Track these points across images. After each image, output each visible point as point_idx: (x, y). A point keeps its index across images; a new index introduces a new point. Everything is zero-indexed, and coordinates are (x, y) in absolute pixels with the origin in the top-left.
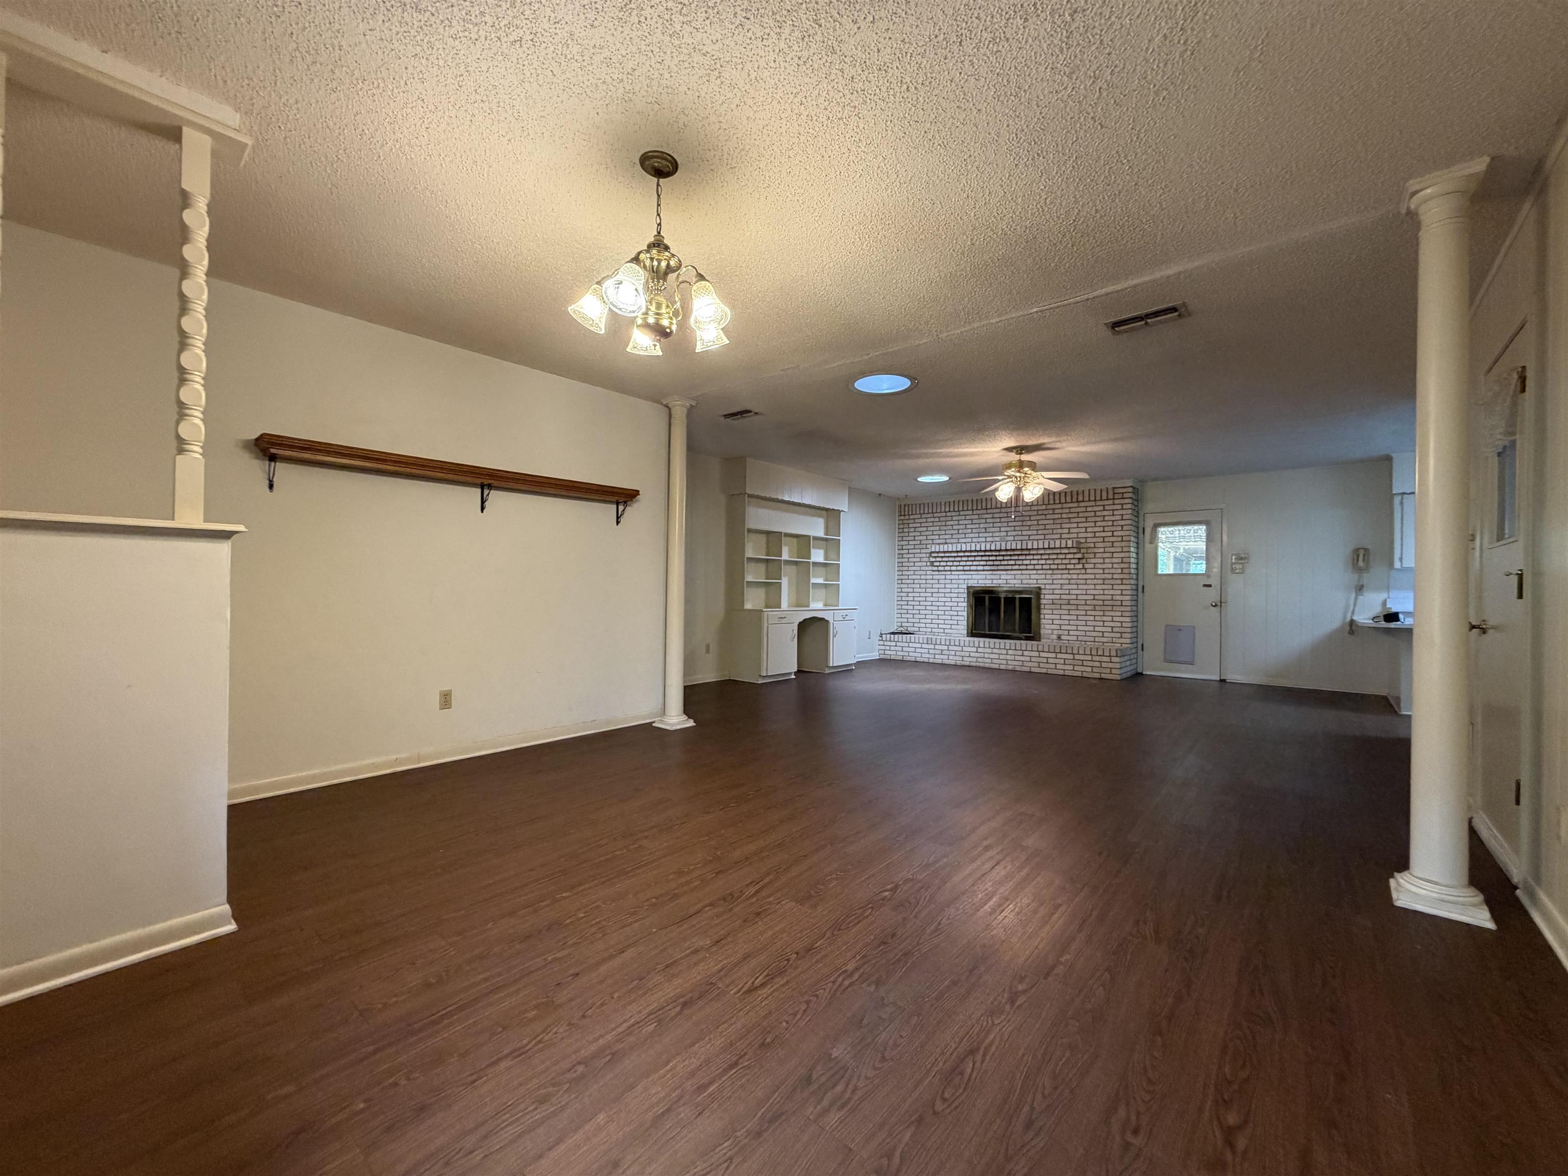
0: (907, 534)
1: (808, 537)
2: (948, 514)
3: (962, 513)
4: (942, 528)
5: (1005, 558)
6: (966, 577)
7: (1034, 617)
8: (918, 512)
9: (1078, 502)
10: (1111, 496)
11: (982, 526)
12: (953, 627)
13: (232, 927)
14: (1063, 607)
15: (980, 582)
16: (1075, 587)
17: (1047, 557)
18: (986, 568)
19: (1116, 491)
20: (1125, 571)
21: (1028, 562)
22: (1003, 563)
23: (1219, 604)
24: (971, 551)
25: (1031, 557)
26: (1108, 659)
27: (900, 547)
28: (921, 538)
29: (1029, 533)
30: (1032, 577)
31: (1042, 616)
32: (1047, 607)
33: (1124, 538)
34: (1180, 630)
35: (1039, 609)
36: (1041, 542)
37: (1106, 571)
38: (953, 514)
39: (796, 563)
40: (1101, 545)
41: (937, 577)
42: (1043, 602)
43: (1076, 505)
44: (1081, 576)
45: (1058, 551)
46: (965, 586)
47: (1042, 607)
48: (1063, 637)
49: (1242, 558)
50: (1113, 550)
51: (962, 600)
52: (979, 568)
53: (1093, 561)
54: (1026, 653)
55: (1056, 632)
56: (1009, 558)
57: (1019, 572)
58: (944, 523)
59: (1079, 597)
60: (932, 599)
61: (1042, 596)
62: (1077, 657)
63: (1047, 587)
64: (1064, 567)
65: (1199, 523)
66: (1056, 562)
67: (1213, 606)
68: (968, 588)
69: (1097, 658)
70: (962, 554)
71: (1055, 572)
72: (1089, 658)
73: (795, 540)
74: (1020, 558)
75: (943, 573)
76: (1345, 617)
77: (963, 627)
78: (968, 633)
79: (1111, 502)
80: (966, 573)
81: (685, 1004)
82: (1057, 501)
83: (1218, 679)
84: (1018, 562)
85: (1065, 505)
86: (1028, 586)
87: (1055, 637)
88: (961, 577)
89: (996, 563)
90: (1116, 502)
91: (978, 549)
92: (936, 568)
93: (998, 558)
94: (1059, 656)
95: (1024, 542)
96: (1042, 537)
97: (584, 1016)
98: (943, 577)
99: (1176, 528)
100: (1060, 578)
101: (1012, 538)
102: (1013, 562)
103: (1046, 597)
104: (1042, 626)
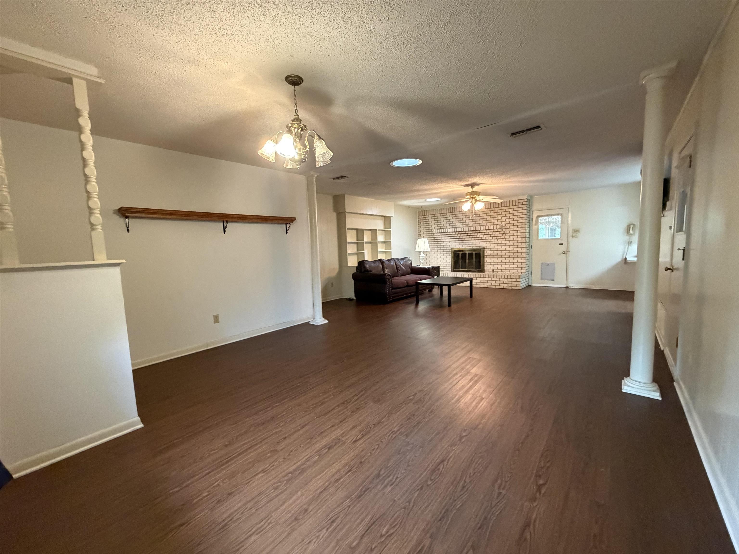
0: (422, 225)
1: (376, 230)
2: (441, 215)
3: (448, 214)
4: (439, 221)
5: (468, 235)
6: (450, 244)
7: (481, 262)
8: (427, 214)
9: (501, 207)
10: (517, 204)
11: (457, 220)
12: (445, 267)
13: (141, 425)
14: (495, 257)
15: (457, 246)
16: (500, 247)
17: (487, 233)
18: (459, 239)
19: (520, 201)
20: (523, 239)
21: (479, 236)
22: (467, 237)
23: (566, 252)
24: (452, 232)
25: (480, 234)
26: (515, 280)
27: (420, 231)
28: (429, 226)
29: (479, 222)
30: (481, 243)
31: (485, 261)
32: (487, 257)
33: (523, 224)
34: (548, 265)
35: (484, 258)
36: (484, 227)
37: (515, 239)
38: (444, 214)
39: (371, 243)
40: (512, 227)
41: (437, 245)
42: (485, 254)
43: (501, 208)
44: (503, 242)
45: (492, 231)
46: (450, 248)
47: (485, 257)
48: (495, 270)
49: (576, 231)
50: (517, 229)
51: (449, 255)
52: (456, 240)
53: (509, 235)
54: (478, 279)
55: (492, 268)
56: (470, 234)
57: (475, 241)
58: (439, 219)
59: (502, 252)
60: (435, 255)
61: (485, 252)
62: (501, 279)
63: (488, 247)
64: (495, 238)
65: (558, 215)
66: (492, 236)
67: (563, 253)
68: (451, 249)
69: (510, 280)
70: (448, 234)
71: (491, 240)
72: (506, 280)
73: (370, 231)
74: (475, 234)
75: (440, 242)
76: (623, 257)
77: (449, 267)
78: (451, 270)
79: (517, 206)
80: (450, 242)
81: (329, 448)
82: (492, 207)
83: (565, 286)
84: (474, 236)
85: (496, 209)
86: (479, 247)
87: (491, 270)
88: (448, 244)
89: (464, 237)
90: (520, 206)
91: (456, 231)
92: (436, 241)
93: (465, 235)
94: (493, 279)
95: (477, 227)
96: (485, 224)
97: (289, 455)
98: (440, 244)
99: (547, 217)
100: (493, 243)
101: (471, 225)
102: (472, 237)
103: (488, 252)
104: (485, 266)
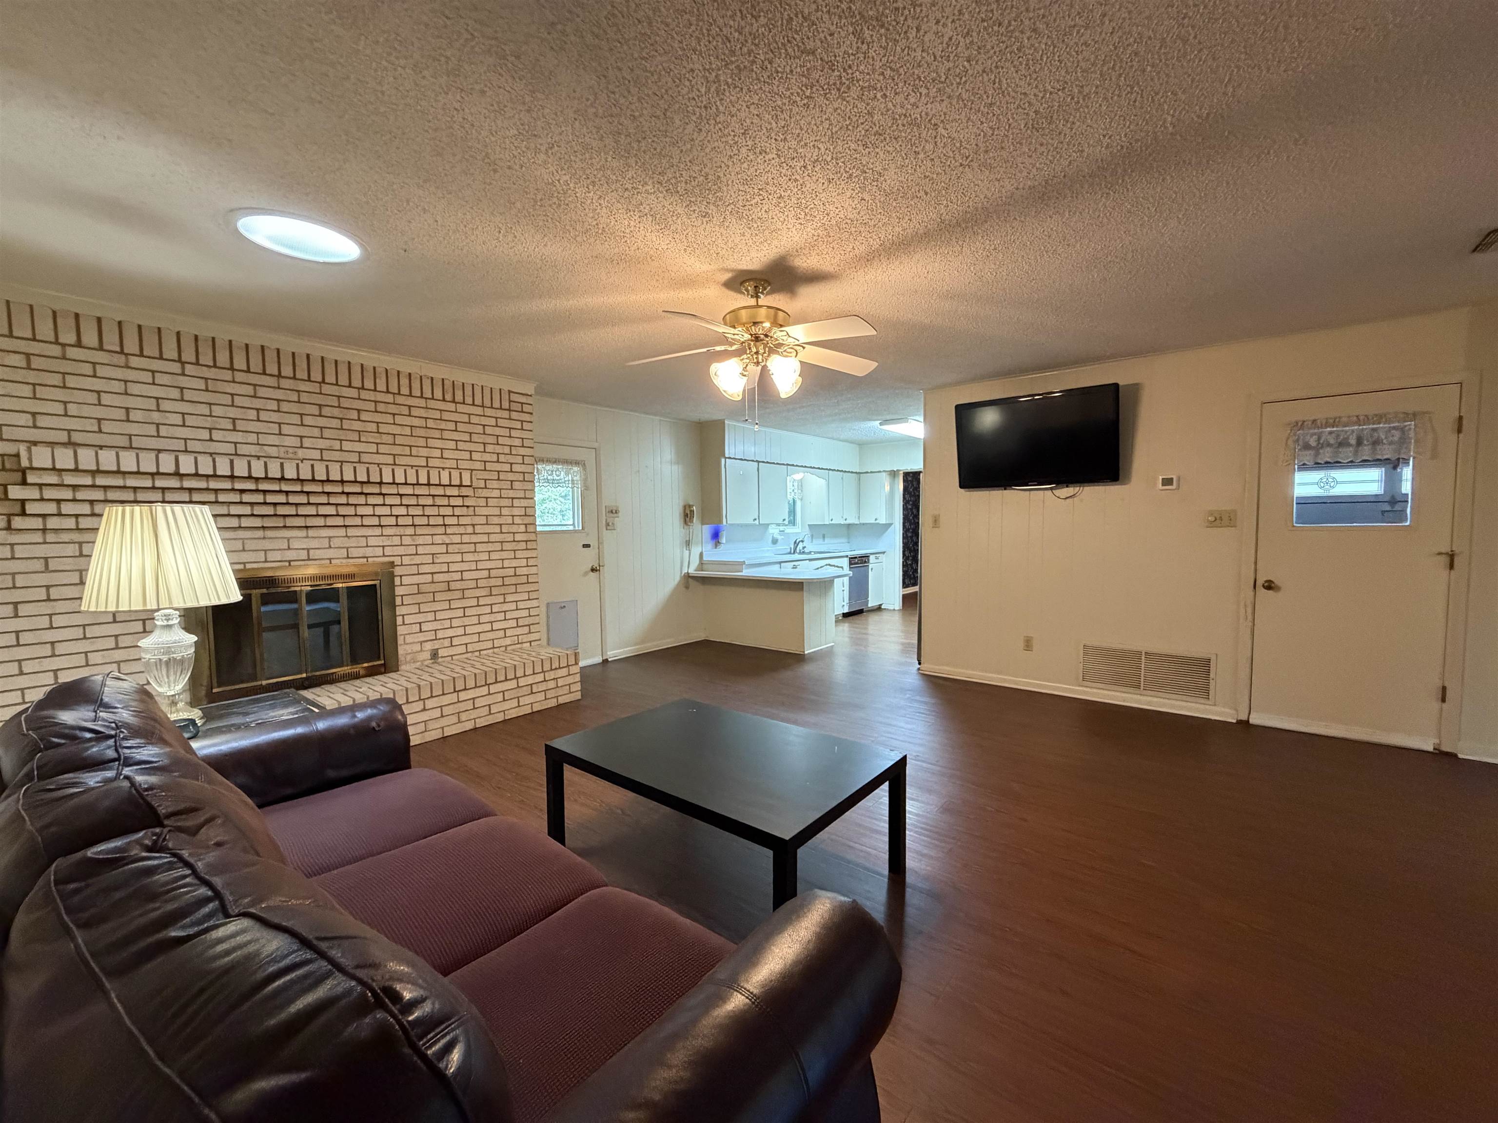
7: (382, 627)
9: (454, 402)
10: (506, 405)
14: (438, 597)
16: (458, 558)
17: (413, 501)
20: (530, 528)
21: (369, 510)
23: (597, 567)
25: (379, 500)
26: (565, 671)
30: (372, 541)
31: (399, 620)
32: (407, 600)
33: (527, 477)
34: (562, 606)
35: (393, 606)
42: (399, 591)
43: (451, 407)
44: (466, 539)
47: (398, 601)
48: (441, 653)
49: (614, 512)
53: (485, 511)
54: (430, 704)
55: (428, 646)
59: (466, 575)
61: (397, 581)
62: (522, 682)
63: (406, 560)
64: (440, 521)
67: (592, 570)
69: (551, 675)
71: (422, 531)
72: (540, 677)
76: (684, 567)
79: (506, 414)
83: (602, 660)
86: (363, 562)
87: (427, 655)
90: (514, 415)
94: (495, 688)
96: (390, 460)
100: (432, 542)
103: (406, 580)
104: (400, 640)
